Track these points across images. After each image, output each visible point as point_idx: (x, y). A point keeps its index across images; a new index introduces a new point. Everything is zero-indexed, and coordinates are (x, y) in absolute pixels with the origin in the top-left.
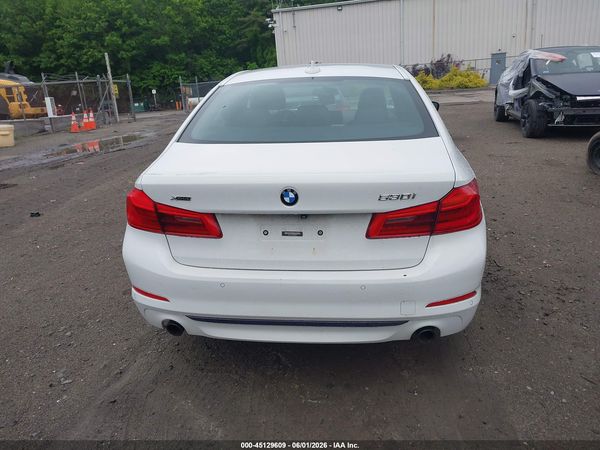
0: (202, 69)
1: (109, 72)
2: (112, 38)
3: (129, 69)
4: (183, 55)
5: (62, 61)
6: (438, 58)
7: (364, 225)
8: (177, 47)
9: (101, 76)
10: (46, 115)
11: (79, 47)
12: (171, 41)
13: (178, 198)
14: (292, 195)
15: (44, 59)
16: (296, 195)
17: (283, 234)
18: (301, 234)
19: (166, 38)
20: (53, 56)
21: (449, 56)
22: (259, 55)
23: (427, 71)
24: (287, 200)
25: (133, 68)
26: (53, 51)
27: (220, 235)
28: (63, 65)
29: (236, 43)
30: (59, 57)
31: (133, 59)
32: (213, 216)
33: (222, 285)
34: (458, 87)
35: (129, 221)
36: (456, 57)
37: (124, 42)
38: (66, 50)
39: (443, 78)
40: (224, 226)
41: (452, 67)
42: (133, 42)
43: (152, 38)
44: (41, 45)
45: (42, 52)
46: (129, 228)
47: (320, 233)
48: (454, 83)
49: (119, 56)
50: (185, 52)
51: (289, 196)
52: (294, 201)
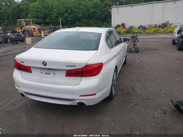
0: (91, 24)
1: (61, 25)
2: (66, 15)
3: (70, 23)
4: (85, 20)
5: (52, 21)
6: (164, 22)
7: (65, 73)
8: (84, 17)
9: (58, 26)
10: (42, 36)
11: (57, 17)
12: (82, 16)
13: (21, 62)
14: (45, 63)
15: (48, 20)
16: (46, 63)
17: (46, 73)
18: (50, 74)
19: (81, 15)
20: (50, 19)
21: (168, 22)
22: (108, 20)
23: (159, 27)
24: (44, 64)
25: (71, 23)
26: (50, 18)
27: (31, 72)
28: (53, 22)
29: (101, 16)
30: (52, 20)
31: (71, 20)
32: (30, 67)
33: (30, 85)
34: (170, 32)
35: (15, 67)
36: (171, 22)
37: (69, 16)
38: (54, 18)
39: (165, 29)
40: (32, 70)
41: (169, 26)
42: (71, 16)
43: (77, 14)
44: (47, 16)
45: (47, 18)
46: (15, 69)
47: (54, 74)
48: (168, 31)
49: (68, 20)
50: (86, 19)
51: (44, 63)
52: (46, 65)
